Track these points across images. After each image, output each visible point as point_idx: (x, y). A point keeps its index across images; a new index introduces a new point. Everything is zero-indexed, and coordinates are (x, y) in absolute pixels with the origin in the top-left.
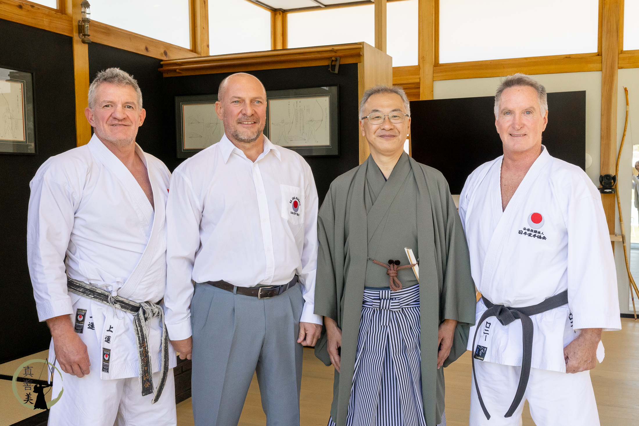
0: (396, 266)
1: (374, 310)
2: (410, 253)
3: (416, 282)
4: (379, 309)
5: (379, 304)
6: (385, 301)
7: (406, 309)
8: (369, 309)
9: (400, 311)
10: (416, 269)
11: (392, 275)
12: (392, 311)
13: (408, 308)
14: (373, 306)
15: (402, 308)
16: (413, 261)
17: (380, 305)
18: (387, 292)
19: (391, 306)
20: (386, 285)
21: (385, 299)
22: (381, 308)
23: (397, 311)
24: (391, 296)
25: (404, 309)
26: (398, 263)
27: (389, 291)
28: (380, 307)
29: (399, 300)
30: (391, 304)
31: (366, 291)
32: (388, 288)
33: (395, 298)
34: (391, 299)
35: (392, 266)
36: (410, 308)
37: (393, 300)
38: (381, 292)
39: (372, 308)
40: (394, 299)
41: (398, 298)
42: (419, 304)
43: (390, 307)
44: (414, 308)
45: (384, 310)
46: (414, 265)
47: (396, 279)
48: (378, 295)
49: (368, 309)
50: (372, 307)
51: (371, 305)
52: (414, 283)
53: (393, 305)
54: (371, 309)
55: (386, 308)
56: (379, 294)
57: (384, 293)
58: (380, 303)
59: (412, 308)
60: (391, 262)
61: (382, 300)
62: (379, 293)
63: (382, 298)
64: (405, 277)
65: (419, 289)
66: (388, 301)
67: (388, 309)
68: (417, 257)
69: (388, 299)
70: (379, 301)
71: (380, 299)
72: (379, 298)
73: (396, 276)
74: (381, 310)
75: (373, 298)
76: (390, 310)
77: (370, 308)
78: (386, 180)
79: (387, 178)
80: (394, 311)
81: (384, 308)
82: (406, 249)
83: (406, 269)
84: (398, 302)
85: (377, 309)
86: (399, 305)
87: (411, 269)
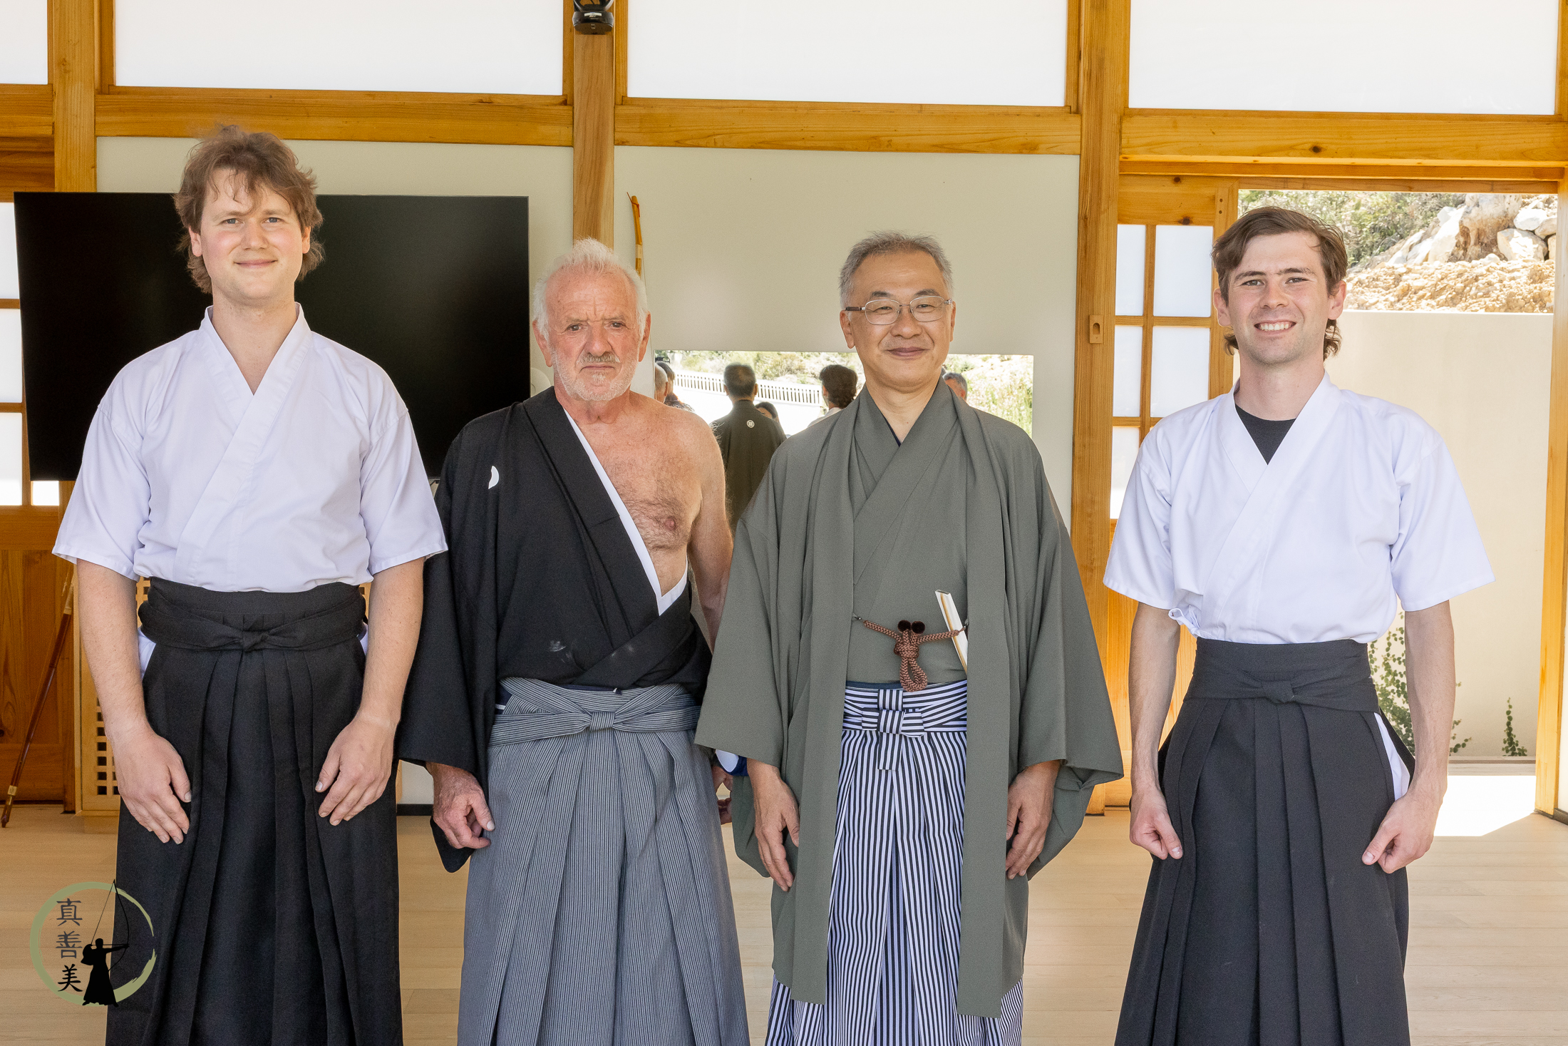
0: (914, 636)
1: (865, 736)
2: (948, 604)
3: (961, 674)
4: (877, 732)
5: (876, 720)
6: (891, 713)
7: (939, 734)
8: (853, 731)
9: (922, 738)
10: (962, 642)
11: (907, 654)
12: (905, 737)
13: (941, 733)
15: (929, 733)
16: (955, 622)
17: (878, 724)
18: (895, 692)
19: (904, 725)
20: (890, 676)
21: (891, 709)
22: (881, 730)
23: (916, 739)
24: (903, 703)
25: (933, 734)
26: (919, 627)
27: (901, 692)
28: (878, 728)
29: (922, 712)
30: (903, 722)
31: (848, 691)
32: (896, 684)
33: (914, 709)
34: (903, 709)
35: (905, 634)
36: (947, 733)
37: (908, 712)
38: (882, 691)
39: (861, 731)
40: (910, 710)
41: (920, 708)
42: (965, 726)
43: (902, 728)
44: (956, 734)
45: (888, 735)
46: (957, 633)
47: (914, 663)
48: (876, 701)
49: (850, 732)
50: (860, 728)
51: (859, 724)
52: (952, 677)
53: (906, 723)
54: (858, 732)
55: (891, 731)
56: (878, 698)
57: (885, 697)
58: (879, 718)
59: (950, 734)
60: (903, 625)
61: (884, 712)
62: (876, 695)
63: (884, 708)
64: (934, 657)
65: (965, 692)
66: (897, 714)
67: (897, 732)
68: (964, 616)
69: (897, 709)
70: (876, 714)
71: (878, 710)
72: (876, 706)
73: (916, 657)
74: (882, 734)
75: (861, 706)
76: (901, 736)
77: (855, 730)
78: (899, 444)
79: (902, 440)
80: (910, 739)
81: (888, 731)
82: (938, 594)
83: (938, 641)
84: (920, 718)
85: (871, 732)
86: (921, 724)
87: (949, 642)
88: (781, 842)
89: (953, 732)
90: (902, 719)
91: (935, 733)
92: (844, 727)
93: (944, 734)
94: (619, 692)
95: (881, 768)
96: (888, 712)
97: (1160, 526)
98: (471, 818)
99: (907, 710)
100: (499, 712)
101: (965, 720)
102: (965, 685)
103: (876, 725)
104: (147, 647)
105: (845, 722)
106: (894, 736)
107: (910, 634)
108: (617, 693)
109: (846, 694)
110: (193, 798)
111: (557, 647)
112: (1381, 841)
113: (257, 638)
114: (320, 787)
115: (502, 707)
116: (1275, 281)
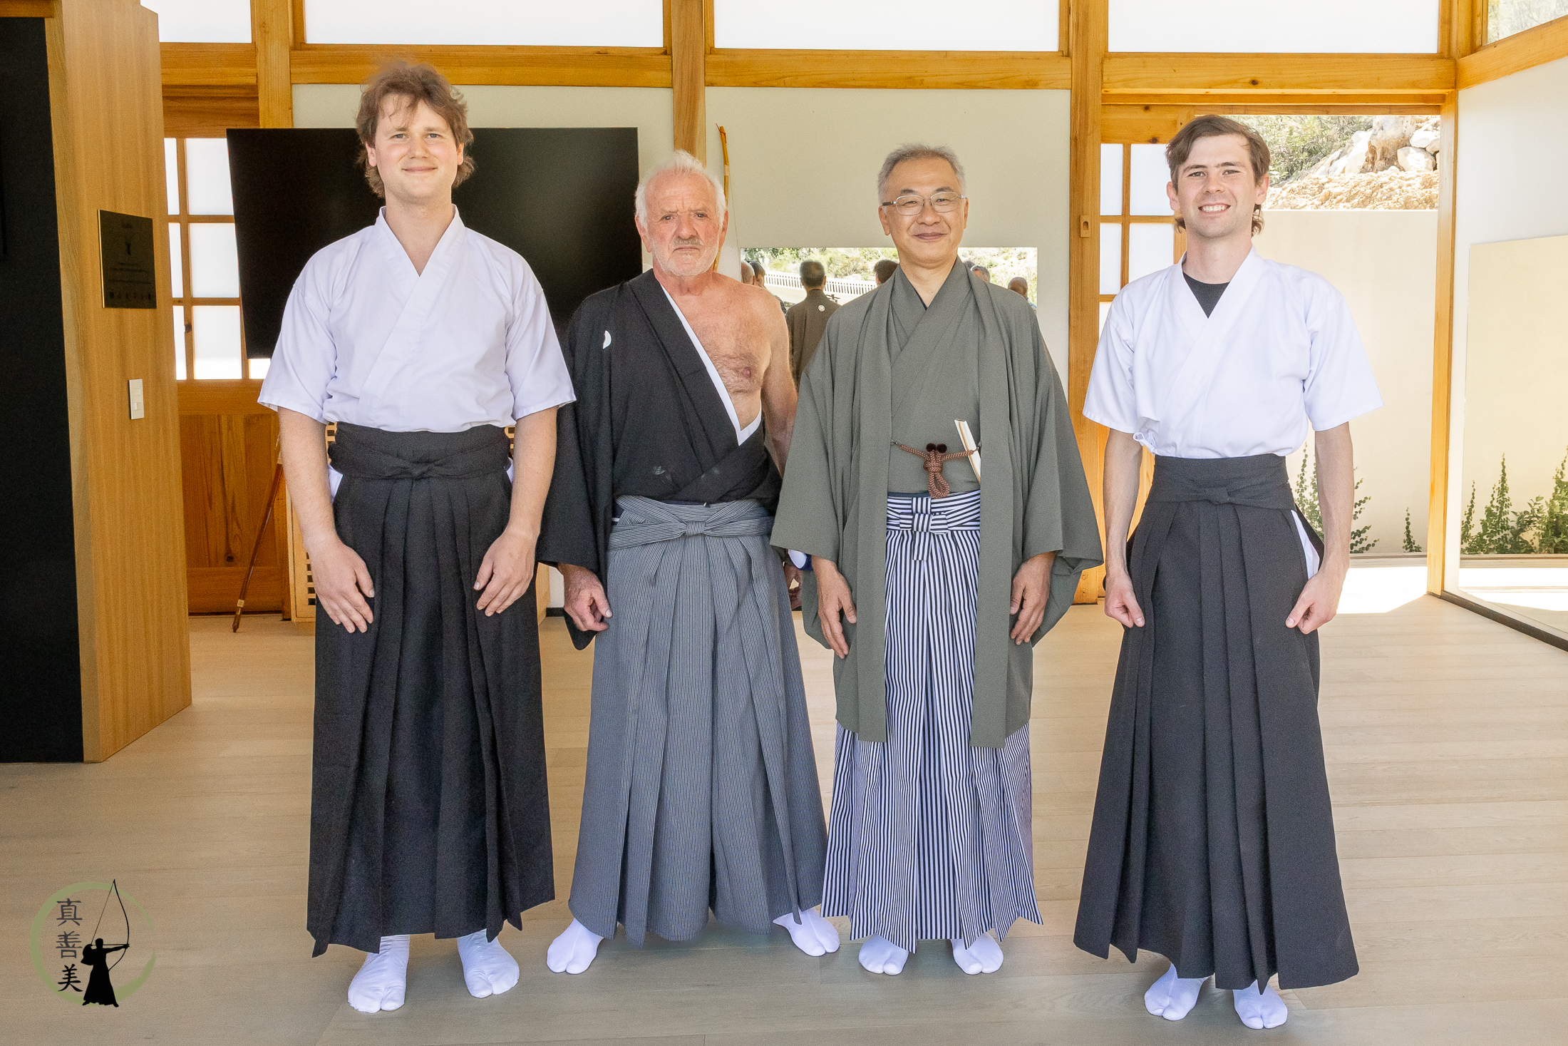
0: (939, 455)
1: (903, 535)
2: (964, 429)
3: (976, 485)
4: (911, 531)
5: (910, 522)
6: (922, 516)
7: (959, 532)
8: (893, 532)
9: (947, 535)
10: (976, 460)
11: (933, 469)
12: (934, 534)
13: (962, 531)
14: (901, 525)
15: (952, 531)
16: (970, 443)
17: (912, 524)
18: (925, 499)
19: (932, 525)
20: (921, 487)
21: (922, 513)
22: (915, 530)
23: (942, 535)
24: (932, 508)
25: (955, 532)
26: (942, 448)
27: (929, 499)
28: (912, 528)
29: (946, 515)
30: (931, 522)
31: (889, 500)
32: (925, 494)
33: (940, 512)
34: (932, 513)
35: (932, 453)
36: (966, 531)
37: (935, 515)
38: (915, 499)
39: (899, 531)
40: (938, 514)
41: (945, 512)
42: (978, 526)
43: (930, 527)
44: (973, 532)
45: (920, 533)
46: (972, 452)
47: (939, 476)
48: (910, 507)
49: (891, 532)
50: (899, 528)
51: (898, 526)
52: (971, 487)
53: (933, 523)
54: (897, 532)
55: (922, 530)
56: (911, 504)
57: (918, 503)
58: (913, 520)
59: (969, 532)
60: (930, 447)
61: (917, 515)
62: (910, 502)
63: (917, 512)
64: (954, 471)
65: (979, 499)
66: (927, 516)
67: (927, 530)
68: (977, 440)
69: (927, 513)
70: (911, 517)
71: (912, 514)
72: (910, 511)
73: (941, 472)
74: (915, 532)
75: (899, 511)
76: (930, 533)
77: (895, 530)
78: (926, 308)
79: (928, 305)
80: (937, 535)
81: (920, 530)
82: (956, 422)
83: (957, 459)
84: (945, 519)
85: (907, 531)
86: (946, 524)
87: (966, 459)
88: (839, 620)
89: (971, 531)
90: (931, 520)
91: (957, 531)
92: (887, 529)
93: (964, 532)
94: (708, 506)
95: (915, 558)
96: (919, 515)
97: (1126, 368)
98: (594, 608)
99: (935, 514)
100: (614, 523)
101: (979, 521)
102: (979, 494)
103: (910, 526)
104: (336, 478)
105: (888, 524)
106: (925, 533)
107: (935, 454)
108: (706, 506)
109: (889, 502)
110: (376, 595)
111: (659, 471)
112: (1300, 609)
113: (425, 469)
114: (478, 586)
115: (617, 520)
116: (1214, 172)
